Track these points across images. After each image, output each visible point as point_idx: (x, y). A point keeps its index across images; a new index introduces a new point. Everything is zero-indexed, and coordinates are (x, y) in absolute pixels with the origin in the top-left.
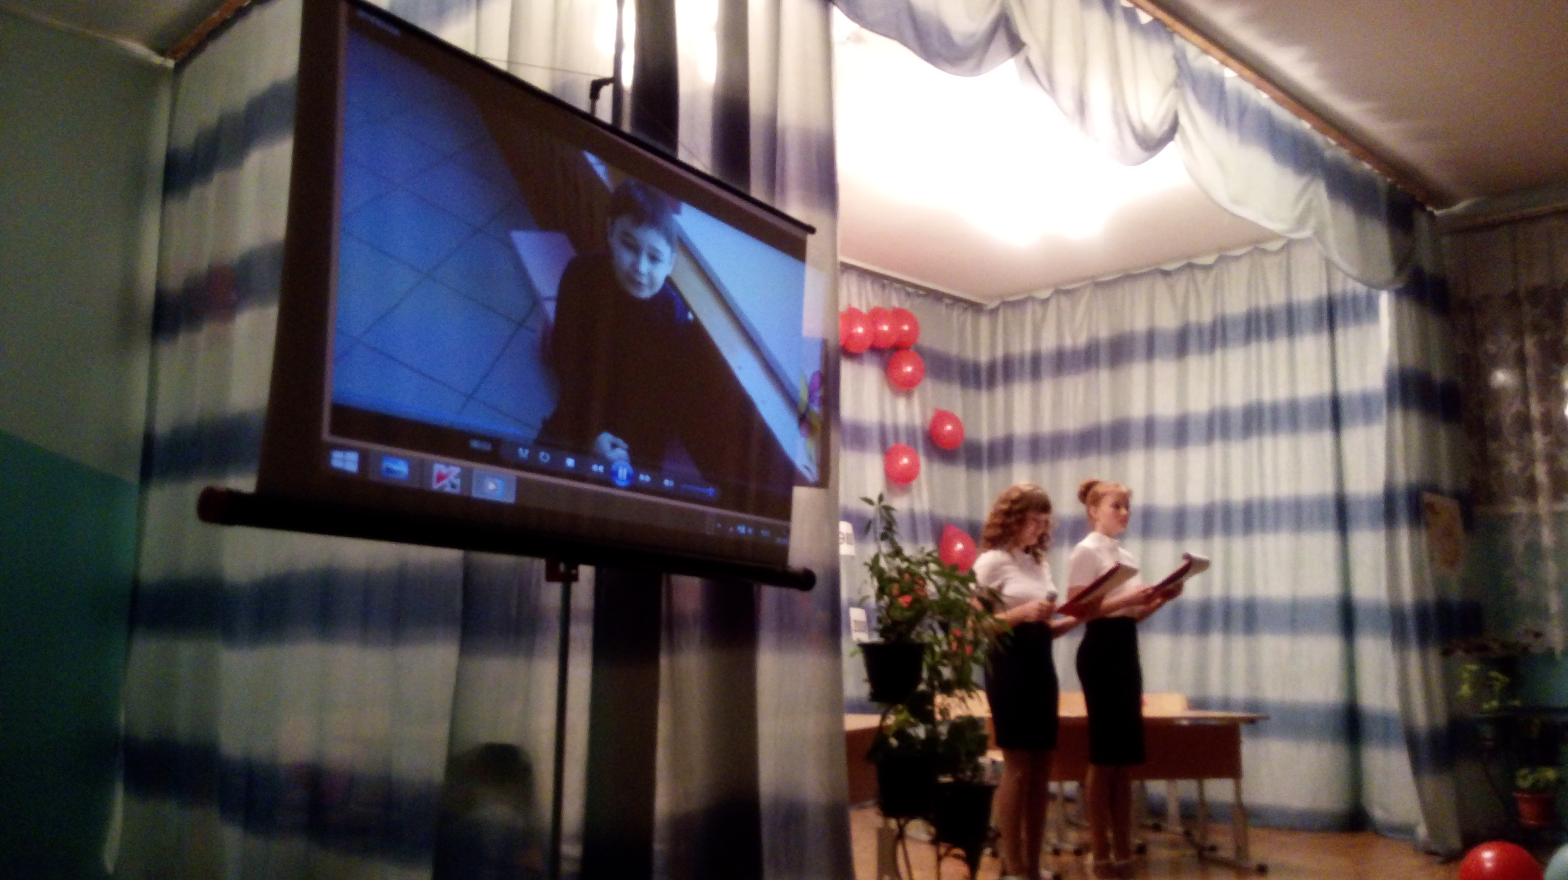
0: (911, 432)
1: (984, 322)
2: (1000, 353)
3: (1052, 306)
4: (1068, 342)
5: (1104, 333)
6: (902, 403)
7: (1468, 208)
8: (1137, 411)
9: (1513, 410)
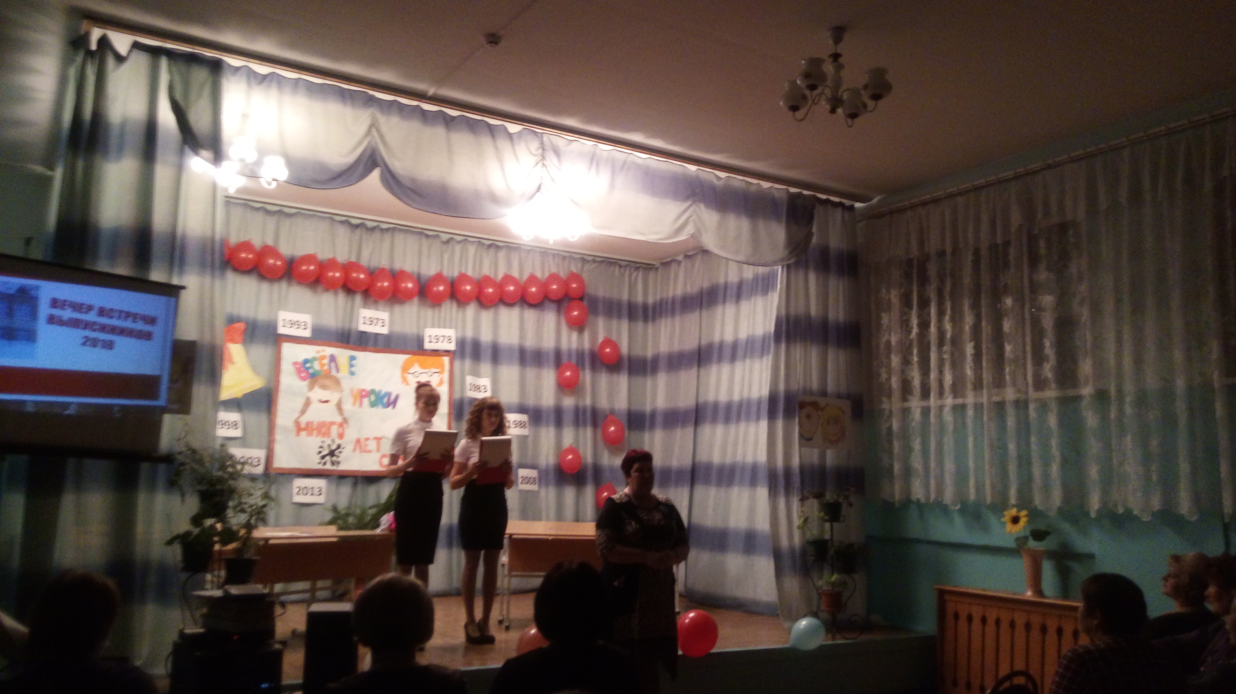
0: (580, 355)
1: (652, 275)
2: (658, 297)
3: (683, 265)
4: (689, 290)
5: (706, 285)
6: (575, 336)
7: (879, 201)
8: (717, 339)
9: (884, 340)
